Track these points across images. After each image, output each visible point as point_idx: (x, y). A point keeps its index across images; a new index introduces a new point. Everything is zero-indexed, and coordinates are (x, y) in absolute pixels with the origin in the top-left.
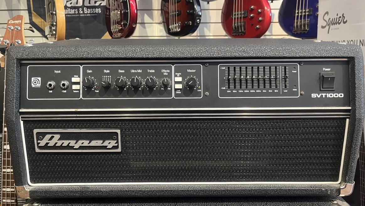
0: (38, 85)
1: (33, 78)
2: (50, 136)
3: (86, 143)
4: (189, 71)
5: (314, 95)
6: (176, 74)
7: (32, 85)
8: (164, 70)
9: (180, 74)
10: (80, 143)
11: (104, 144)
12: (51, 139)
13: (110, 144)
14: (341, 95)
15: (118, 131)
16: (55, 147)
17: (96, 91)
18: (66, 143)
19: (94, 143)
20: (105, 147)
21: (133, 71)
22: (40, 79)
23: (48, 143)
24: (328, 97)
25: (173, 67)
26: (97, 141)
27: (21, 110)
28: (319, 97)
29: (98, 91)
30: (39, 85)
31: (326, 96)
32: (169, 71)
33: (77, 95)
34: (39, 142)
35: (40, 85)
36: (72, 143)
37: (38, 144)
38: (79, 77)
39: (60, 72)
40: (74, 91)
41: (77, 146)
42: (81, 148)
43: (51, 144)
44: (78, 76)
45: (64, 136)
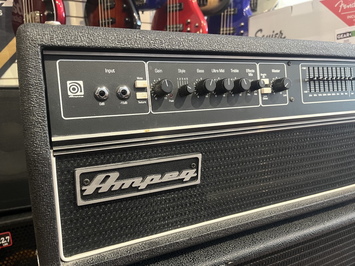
0: (79, 93)
1: (68, 82)
2: (103, 176)
3: (157, 178)
4: (273, 71)
6: (261, 75)
7: (69, 93)
8: (248, 70)
9: (265, 75)
10: (148, 180)
11: (181, 177)
12: (104, 181)
13: (188, 174)
15: (199, 156)
16: (110, 192)
17: (170, 101)
18: (127, 183)
19: (168, 177)
20: (181, 181)
21: (214, 71)
22: (81, 83)
23: (98, 189)
25: (258, 66)
26: (171, 174)
27: (54, 139)
29: (173, 101)
30: (81, 94)
32: (253, 71)
33: (144, 108)
34: (84, 188)
35: (83, 93)
36: (137, 182)
37: (82, 191)
38: (145, 79)
39: (113, 71)
40: (140, 102)
41: (143, 186)
42: (149, 187)
43: (105, 188)
44: (142, 78)
45: (125, 174)
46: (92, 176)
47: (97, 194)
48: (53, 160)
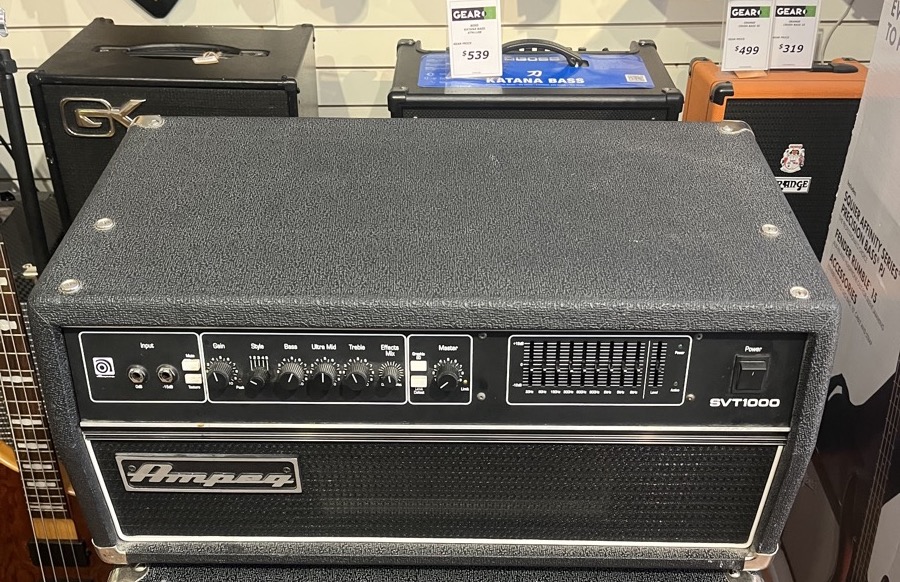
0: (108, 373)
1: (95, 359)
2: (152, 466)
4: (442, 348)
5: (715, 402)
6: (414, 354)
7: (97, 372)
8: (386, 346)
9: (423, 354)
10: (215, 478)
11: (267, 481)
13: (278, 481)
14: (774, 403)
15: (294, 461)
16: (163, 483)
17: (237, 387)
18: (186, 478)
20: (269, 486)
21: (317, 347)
22: (110, 360)
23: (148, 477)
24: (745, 405)
25: (407, 341)
26: (250, 476)
27: (83, 424)
28: (725, 405)
29: (243, 388)
30: (111, 373)
31: (741, 403)
32: (397, 348)
34: (129, 475)
35: (113, 373)
36: (199, 478)
37: (128, 478)
38: (197, 357)
39: (152, 346)
40: (190, 387)
41: (210, 482)
43: (156, 478)
44: (193, 356)
45: (178, 467)
46: (139, 464)
47: (146, 482)
48: (88, 443)
